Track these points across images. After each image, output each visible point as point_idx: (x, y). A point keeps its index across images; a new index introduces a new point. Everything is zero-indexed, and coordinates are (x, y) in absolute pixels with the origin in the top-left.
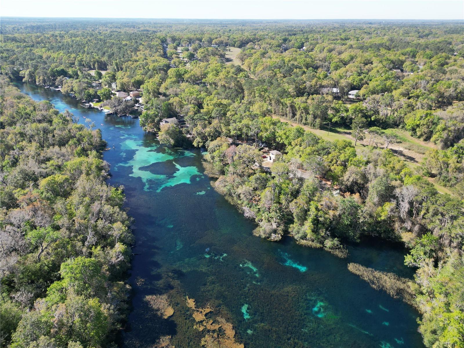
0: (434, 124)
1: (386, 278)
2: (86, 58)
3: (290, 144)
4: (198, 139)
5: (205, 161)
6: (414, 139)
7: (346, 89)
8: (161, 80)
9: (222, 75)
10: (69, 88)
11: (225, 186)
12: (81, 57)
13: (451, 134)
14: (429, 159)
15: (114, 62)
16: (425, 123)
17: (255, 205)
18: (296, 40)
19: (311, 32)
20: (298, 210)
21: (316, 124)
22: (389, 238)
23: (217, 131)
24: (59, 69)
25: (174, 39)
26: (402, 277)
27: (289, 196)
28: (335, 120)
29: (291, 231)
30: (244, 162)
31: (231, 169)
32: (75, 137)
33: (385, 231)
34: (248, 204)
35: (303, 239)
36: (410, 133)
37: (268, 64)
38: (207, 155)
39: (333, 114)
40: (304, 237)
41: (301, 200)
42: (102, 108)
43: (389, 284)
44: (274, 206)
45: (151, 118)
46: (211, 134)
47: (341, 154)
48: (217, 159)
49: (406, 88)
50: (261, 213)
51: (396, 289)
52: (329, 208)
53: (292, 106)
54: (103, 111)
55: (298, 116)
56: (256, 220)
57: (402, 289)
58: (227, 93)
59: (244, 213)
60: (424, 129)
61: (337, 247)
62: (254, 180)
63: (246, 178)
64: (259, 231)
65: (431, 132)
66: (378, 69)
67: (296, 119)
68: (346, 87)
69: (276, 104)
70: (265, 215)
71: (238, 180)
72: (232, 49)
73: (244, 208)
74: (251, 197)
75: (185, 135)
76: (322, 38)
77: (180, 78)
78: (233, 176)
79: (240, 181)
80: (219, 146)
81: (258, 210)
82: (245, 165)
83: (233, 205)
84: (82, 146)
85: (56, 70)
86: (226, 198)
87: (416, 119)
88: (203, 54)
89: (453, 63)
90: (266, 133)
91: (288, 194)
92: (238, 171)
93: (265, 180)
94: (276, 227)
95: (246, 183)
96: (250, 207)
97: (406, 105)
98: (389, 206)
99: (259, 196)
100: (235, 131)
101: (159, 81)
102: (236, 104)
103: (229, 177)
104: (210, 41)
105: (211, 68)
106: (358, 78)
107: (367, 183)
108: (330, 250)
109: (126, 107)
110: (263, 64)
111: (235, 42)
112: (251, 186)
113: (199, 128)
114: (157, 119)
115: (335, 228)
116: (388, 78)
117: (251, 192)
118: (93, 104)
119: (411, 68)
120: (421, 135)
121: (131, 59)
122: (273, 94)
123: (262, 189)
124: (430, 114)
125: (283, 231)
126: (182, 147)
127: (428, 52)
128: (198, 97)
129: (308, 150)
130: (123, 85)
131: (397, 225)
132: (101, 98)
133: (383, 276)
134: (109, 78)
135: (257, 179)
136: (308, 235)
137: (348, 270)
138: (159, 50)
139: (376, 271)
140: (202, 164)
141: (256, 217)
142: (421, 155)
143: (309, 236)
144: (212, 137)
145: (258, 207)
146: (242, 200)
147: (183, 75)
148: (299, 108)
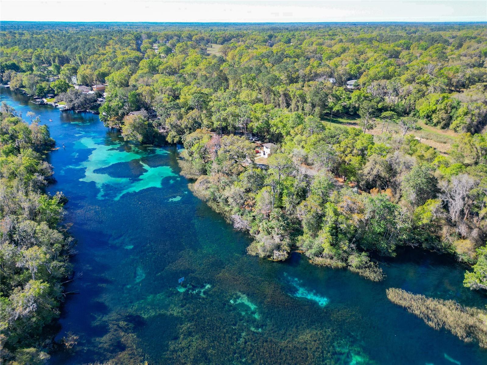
0: (453, 108)
1: (444, 309)
2: (45, 53)
3: (288, 133)
4: (173, 133)
5: (181, 159)
6: (429, 127)
7: (344, 78)
8: (130, 72)
9: (202, 66)
10: (18, 82)
11: (207, 188)
12: (39, 52)
13: (476, 119)
14: (461, 145)
15: (77, 56)
16: (442, 108)
17: (249, 212)
18: (283, 36)
19: (297, 30)
20: (309, 216)
21: (315, 113)
22: (433, 248)
23: (196, 122)
24: (9, 63)
25: (149, 36)
26: (466, 306)
27: (295, 197)
28: (337, 109)
29: (300, 245)
30: (231, 158)
31: (215, 166)
32: (8, 133)
33: (426, 240)
34: (239, 211)
35: (317, 256)
36: (425, 120)
37: (255, 54)
38: (184, 153)
39: (334, 103)
40: (319, 253)
41: (312, 201)
42: (56, 104)
43: (452, 319)
44: (275, 212)
45: (114, 110)
46: (189, 126)
47: (356, 141)
48: (196, 155)
49: (411, 73)
50: (257, 221)
51: (463, 325)
52: (352, 210)
53: (286, 95)
54: (57, 107)
55: (293, 106)
56: (251, 232)
57: (472, 326)
58: (209, 82)
59: (233, 222)
60: (442, 115)
61: (366, 265)
62: (246, 179)
63: (234, 177)
64: (256, 247)
65: (451, 118)
66: (375, 57)
67: (291, 109)
68: (344, 75)
69: (267, 93)
70: (263, 225)
71: (224, 179)
72: (214, 45)
73: (233, 216)
74: (242, 201)
75: (156, 129)
76: (309, 35)
77: (153, 70)
78: (218, 175)
79: (227, 181)
80: (199, 139)
81: (252, 218)
82: (233, 161)
83: (219, 213)
84: (17, 144)
85: (6, 64)
86: (210, 204)
87: (430, 104)
88: (182, 49)
89: (451, 53)
90: (258, 123)
91: (294, 195)
92: (224, 169)
93: (261, 178)
94: (279, 240)
95: (236, 183)
96: (242, 215)
97: (416, 90)
98: (433, 205)
99: (254, 199)
100: (219, 123)
101: (129, 73)
102: (219, 93)
103: (212, 177)
104: (190, 38)
105: (189, 59)
106: (355, 67)
107: (394, 176)
108: (357, 270)
109: (85, 100)
110: (249, 55)
111: (217, 39)
112: (242, 187)
113: (173, 119)
114: (120, 112)
115: (362, 238)
116: (390, 64)
117: (242, 195)
118: (45, 100)
119: (408, 58)
120: (438, 122)
121: (98, 52)
122: (262, 82)
123: (257, 189)
124: (448, 98)
125: (289, 245)
126: (152, 143)
127: (422, 43)
128: (174, 88)
129: (313, 138)
130: (84, 78)
131: (445, 231)
132: (56, 92)
133: (440, 306)
134: (68, 72)
135: (250, 177)
136: (325, 250)
137: (388, 299)
138: (131, 45)
139: (428, 298)
140: (178, 163)
141: (251, 228)
142: (443, 145)
143: (326, 252)
144: (190, 129)
145: (252, 214)
146: (231, 206)
147: (157, 66)
148: (294, 95)
